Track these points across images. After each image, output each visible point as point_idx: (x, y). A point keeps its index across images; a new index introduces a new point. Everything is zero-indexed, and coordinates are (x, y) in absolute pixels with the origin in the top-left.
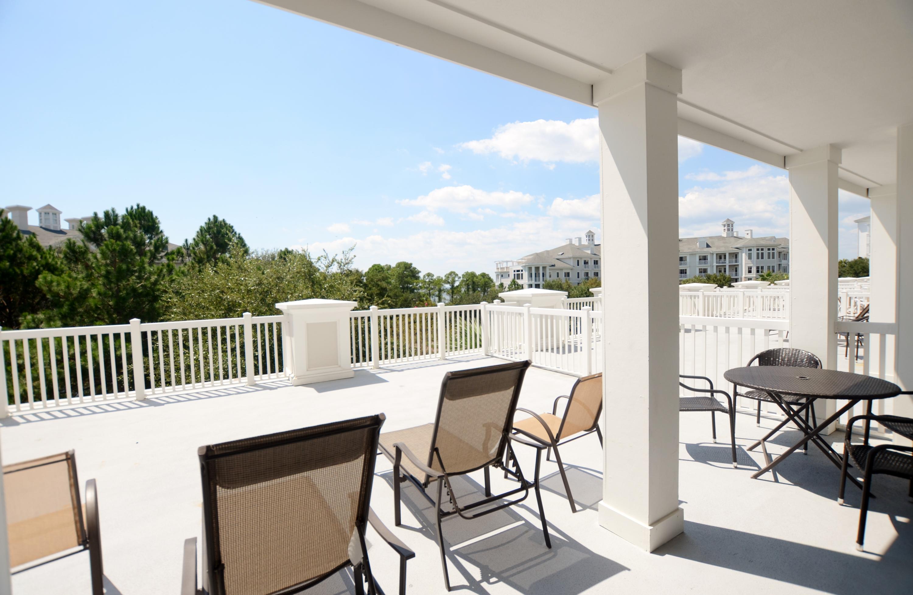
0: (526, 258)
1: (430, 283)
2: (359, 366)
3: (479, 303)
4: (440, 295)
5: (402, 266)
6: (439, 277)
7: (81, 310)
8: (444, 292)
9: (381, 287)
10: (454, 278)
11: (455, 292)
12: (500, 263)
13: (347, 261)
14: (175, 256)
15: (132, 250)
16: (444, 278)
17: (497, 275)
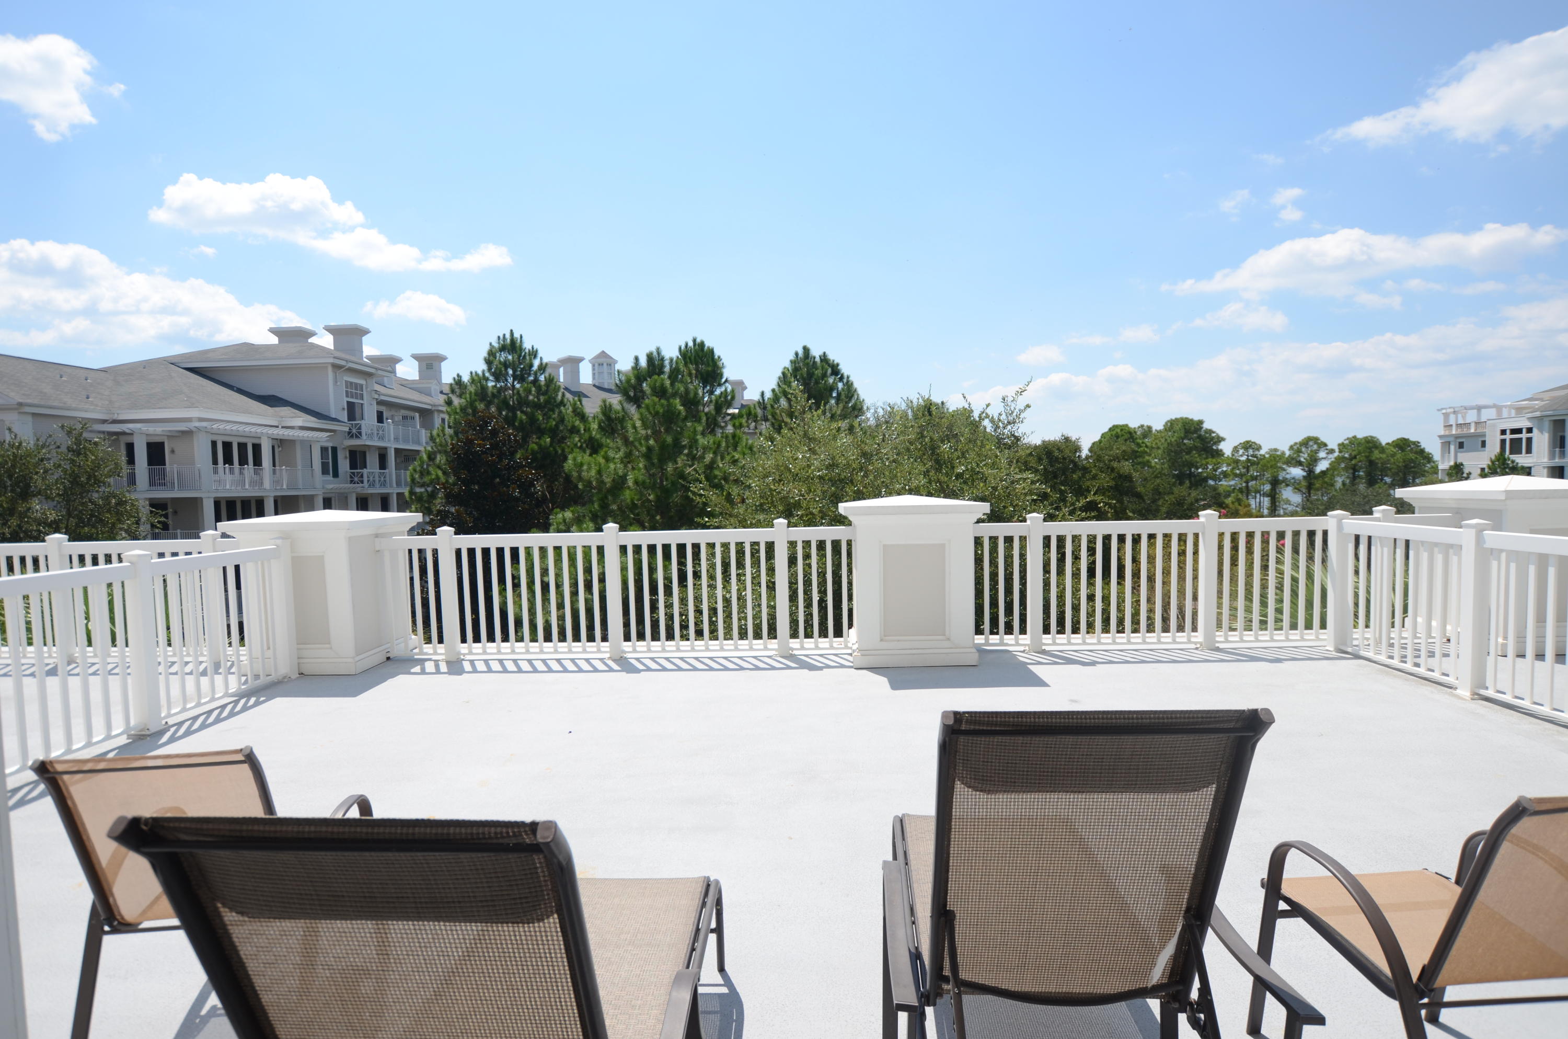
0: (1546, 396)
1: (1249, 464)
2: (998, 641)
3: (1325, 515)
4: (1276, 493)
5: (1177, 427)
6: (1276, 450)
7: (614, 507)
8: (1287, 485)
9: (1118, 474)
10: (1316, 452)
11: (1317, 485)
12: (1454, 412)
13: (1011, 418)
14: (744, 421)
15: (680, 413)
16: (1288, 453)
17: (1446, 445)
